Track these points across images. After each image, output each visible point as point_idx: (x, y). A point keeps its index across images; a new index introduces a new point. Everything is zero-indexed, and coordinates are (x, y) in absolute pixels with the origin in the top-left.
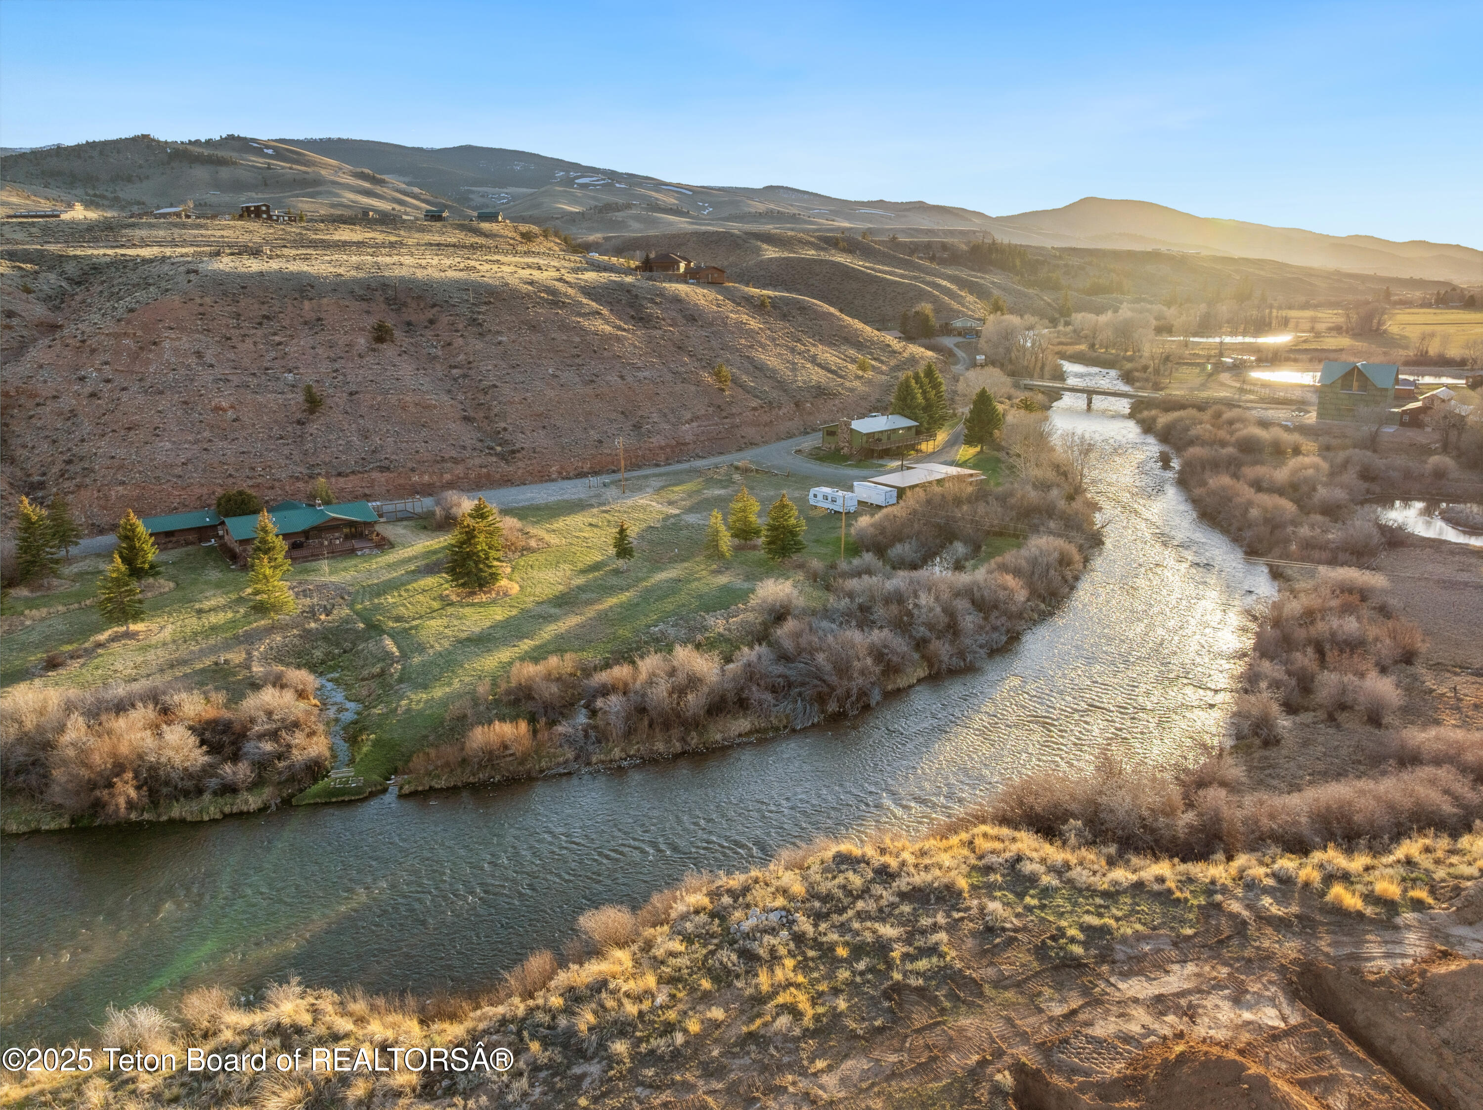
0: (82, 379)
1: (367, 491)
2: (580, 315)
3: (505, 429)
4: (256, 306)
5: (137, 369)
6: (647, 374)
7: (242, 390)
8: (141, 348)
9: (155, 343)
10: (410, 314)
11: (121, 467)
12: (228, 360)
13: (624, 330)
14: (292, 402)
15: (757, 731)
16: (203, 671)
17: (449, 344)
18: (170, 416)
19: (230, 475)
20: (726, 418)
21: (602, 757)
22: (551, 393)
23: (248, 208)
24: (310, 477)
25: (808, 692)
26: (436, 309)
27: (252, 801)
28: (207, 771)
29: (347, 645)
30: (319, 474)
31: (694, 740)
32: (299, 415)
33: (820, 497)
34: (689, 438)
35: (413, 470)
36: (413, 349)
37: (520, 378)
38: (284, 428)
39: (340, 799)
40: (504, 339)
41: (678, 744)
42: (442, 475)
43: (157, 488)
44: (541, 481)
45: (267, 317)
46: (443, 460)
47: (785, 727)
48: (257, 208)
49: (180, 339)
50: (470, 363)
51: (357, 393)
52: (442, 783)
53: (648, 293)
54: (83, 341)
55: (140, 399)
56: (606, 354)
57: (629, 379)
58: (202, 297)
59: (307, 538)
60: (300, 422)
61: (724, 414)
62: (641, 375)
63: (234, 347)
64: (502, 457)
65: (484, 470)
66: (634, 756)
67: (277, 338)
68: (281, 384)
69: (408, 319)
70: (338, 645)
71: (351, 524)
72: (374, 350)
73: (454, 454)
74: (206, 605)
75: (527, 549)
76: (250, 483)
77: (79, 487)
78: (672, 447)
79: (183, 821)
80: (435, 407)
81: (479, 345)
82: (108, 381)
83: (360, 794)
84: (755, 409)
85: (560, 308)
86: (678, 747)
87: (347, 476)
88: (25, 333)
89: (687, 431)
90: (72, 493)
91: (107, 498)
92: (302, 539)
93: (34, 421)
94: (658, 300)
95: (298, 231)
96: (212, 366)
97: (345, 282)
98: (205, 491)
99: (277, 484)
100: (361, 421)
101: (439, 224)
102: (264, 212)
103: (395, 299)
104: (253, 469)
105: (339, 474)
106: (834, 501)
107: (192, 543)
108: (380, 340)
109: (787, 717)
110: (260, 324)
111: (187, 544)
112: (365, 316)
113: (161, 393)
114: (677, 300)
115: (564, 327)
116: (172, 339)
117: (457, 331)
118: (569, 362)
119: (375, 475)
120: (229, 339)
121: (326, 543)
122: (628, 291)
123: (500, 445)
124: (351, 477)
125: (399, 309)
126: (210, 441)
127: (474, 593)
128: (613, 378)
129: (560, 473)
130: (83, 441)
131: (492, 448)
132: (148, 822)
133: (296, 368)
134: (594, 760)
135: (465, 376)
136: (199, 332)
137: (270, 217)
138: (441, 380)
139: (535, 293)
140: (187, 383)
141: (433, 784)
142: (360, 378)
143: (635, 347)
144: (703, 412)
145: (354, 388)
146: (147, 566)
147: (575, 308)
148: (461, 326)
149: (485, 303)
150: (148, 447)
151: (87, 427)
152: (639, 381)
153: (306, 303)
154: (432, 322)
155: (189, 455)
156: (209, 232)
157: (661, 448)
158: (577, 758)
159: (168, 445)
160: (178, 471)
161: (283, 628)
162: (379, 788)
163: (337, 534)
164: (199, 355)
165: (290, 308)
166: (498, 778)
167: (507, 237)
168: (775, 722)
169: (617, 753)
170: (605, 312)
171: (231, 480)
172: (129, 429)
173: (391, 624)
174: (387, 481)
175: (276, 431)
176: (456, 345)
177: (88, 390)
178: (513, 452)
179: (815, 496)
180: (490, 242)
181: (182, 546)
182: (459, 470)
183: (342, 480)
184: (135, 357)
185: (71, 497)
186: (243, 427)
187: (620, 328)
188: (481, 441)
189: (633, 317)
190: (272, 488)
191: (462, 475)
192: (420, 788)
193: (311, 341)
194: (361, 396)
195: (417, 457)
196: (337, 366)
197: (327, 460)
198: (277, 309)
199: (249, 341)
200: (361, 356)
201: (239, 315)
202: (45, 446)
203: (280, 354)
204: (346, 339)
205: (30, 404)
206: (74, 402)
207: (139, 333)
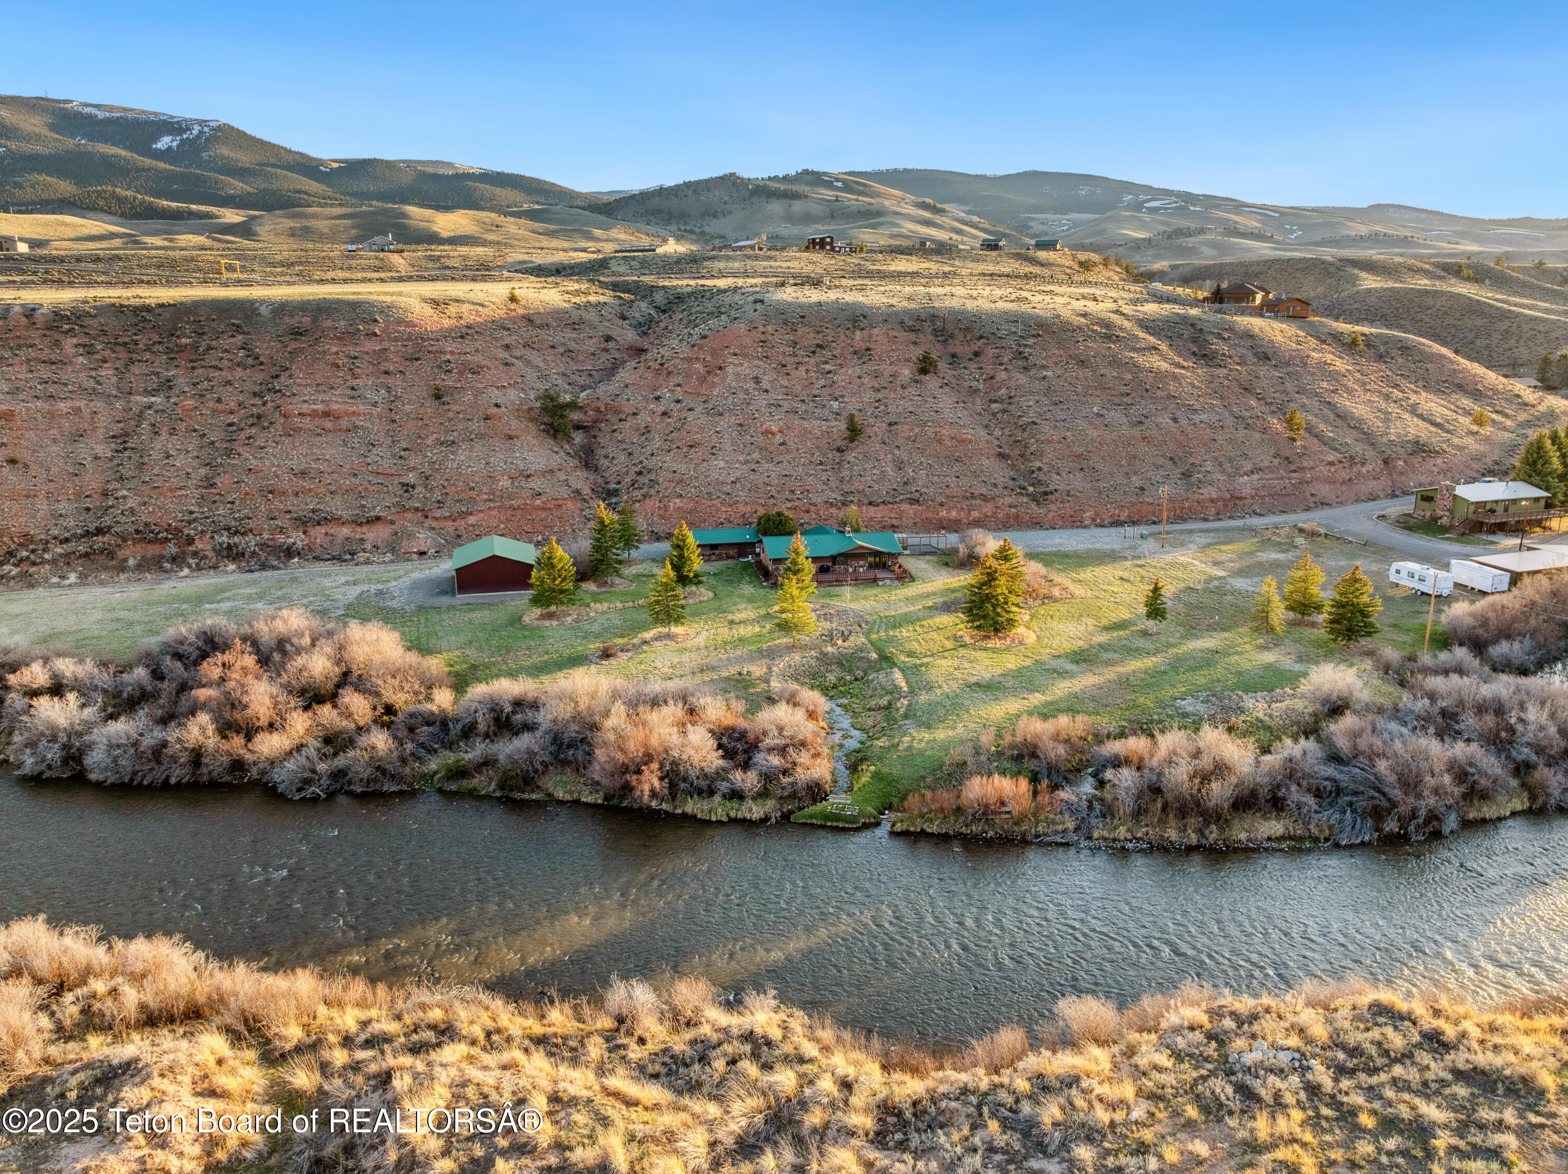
0: (658, 398)
1: (895, 522)
2: (1134, 350)
3: (1040, 469)
4: (812, 335)
5: (703, 391)
6: (1204, 417)
7: (791, 416)
8: (708, 372)
9: (720, 368)
10: (956, 347)
11: (681, 481)
12: (782, 386)
13: (1183, 367)
14: (835, 430)
15: (1291, 838)
16: (728, 679)
17: (992, 378)
18: (726, 436)
19: (772, 496)
20: (1295, 471)
21: (1105, 834)
22: (1093, 433)
23: (814, 240)
24: (843, 504)
25: (1362, 804)
26: (982, 341)
27: (754, 810)
28: (721, 774)
29: (859, 673)
30: (852, 502)
31: (1213, 833)
32: (839, 443)
33: (1404, 574)
34: (1247, 491)
35: (941, 504)
36: (954, 381)
37: (1062, 415)
38: (824, 455)
39: (835, 824)
40: (1049, 374)
41: (1193, 836)
42: (969, 511)
43: (709, 503)
44: (1072, 527)
45: (819, 346)
46: (973, 497)
47: (1327, 839)
48: (822, 239)
49: (742, 365)
50: (1011, 398)
51: (896, 423)
52: (933, 828)
53: (1214, 327)
54: (662, 365)
55: (703, 419)
56: (1159, 393)
57: (1184, 422)
58: (764, 326)
59: (834, 564)
60: (839, 450)
61: (1293, 467)
62: (1196, 418)
63: (788, 374)
64: (1034, 498)
65: (1014, 510)
66: (1142, 839)
67: (827, 367)
68: (826, 412)
69: (953, 351)
70: (850, 671)
71: (877, 554)
72: (917, 381)
73: (984, 491)
74: (738, 617)
75: (1049, 598)
76: (789, 505)
77: (644, 496)
78: (1225, 500)
79: (694, 817)
80: (970, 441)
81: (1023, 379)
82: (678, 401)
83: (854, 823)
84: (1331, 464)
85: (1113, 342)
86: (1194, 839)
87: (878, 505)
88: (617, 355)
89: (1246, 484)
90: (639, 501)
91: (666, 508)
92: (830, 564)
93: (616, 434)
94: (1226, 335)
95: (857, 262)
96: (767, 391)
97: (896, 313)
98: (748, 509)
99: (813, 508)
100: (897, 452)
101: (994, 253)
102: (828, 244)
103: (943, 330)
104: (793, 492)
105: (871, 503)
106: (1421, 580)
107: (732, 558)
108: (924, 371)
109: (1331, 828)
110: (814, 352)
111: (728, 557)
112: (912, 347)
113: (721, 414)
114: (1248, 335)
115: (1115, 362)
116: (735, 365)
117: (1001, 364)
118: (1117, 400)
119: (905, 507)
120: (785, 366)
121: (851, 570)
122: (1192, 325)
123: (1033, 485)
124: (882, 507)
125: (945, 341)
126: (758, 462)
127: (989, 637)
128: (1165, 420)
129: (1094, 520)
130: (652, 455)
131: (1024, 488)
132: (666, 812)
133: (842, 396)
134: (1096, 835)
135: (1005, 411)
136: (758, 359)
137: (833, 249)
138: (979, 414)
139: (1087, 326)
140: (744, 406)
141: (925, 827)
142: (900, 409)
143: (1194, 386)
144: (1266, 463)
145: (893, 419)
146: (691, 575)
147: (1130, 342)
148: (1005, 360)
149: (1033, 336)
150: (705, 464)
151: (657, 443)
152: (1194, 424)
153: (858, 332)
154: (977, 354)
155: (738, 474)
156: (777, 264)
157: (1212, 501)
158: (1077, 829)
159: (722, 464)
160: (727, 488)
161: (804, 648)
162: (872, 820)
163: (862, 563)
164: (757, 380)
165: (842, 337)
166: (991, 834)
167: (1063, 266)
168: (1315, 831)
169: (1122, 832)
170: (1164, 347)
171: (772, 501)
172: (691, 446)
173: (903, 658)
174: (915, 514)
175: (817, 457)
176: (998, 379)
177: (662, 409)
178: (1046, 493)
179: (1398, 572)
180: (1046, 272)
181: (723, 559)
182: (988, 508)
183: (872, 509)
184: (702, 380)
185: (637, 505)
186: (788, 451)
187: (1178, 365)
188: (1014, 479)
189: (1194, 354)
190: (808, 511)
191: (989, 514)
192: (912, 829)
193: (858, 371)
194: (899, 427)
195: (947, 492)
196: (880, 396)
197: (861, 488)
198: (830, 339)
199: (802, 368)
200: (903, 387)
201: (796, 343)
202: (623, 458)
203: (829, 382)
204: (891, 369)
205: (614, 419)
206: (649, 419)
207: (708, 358)
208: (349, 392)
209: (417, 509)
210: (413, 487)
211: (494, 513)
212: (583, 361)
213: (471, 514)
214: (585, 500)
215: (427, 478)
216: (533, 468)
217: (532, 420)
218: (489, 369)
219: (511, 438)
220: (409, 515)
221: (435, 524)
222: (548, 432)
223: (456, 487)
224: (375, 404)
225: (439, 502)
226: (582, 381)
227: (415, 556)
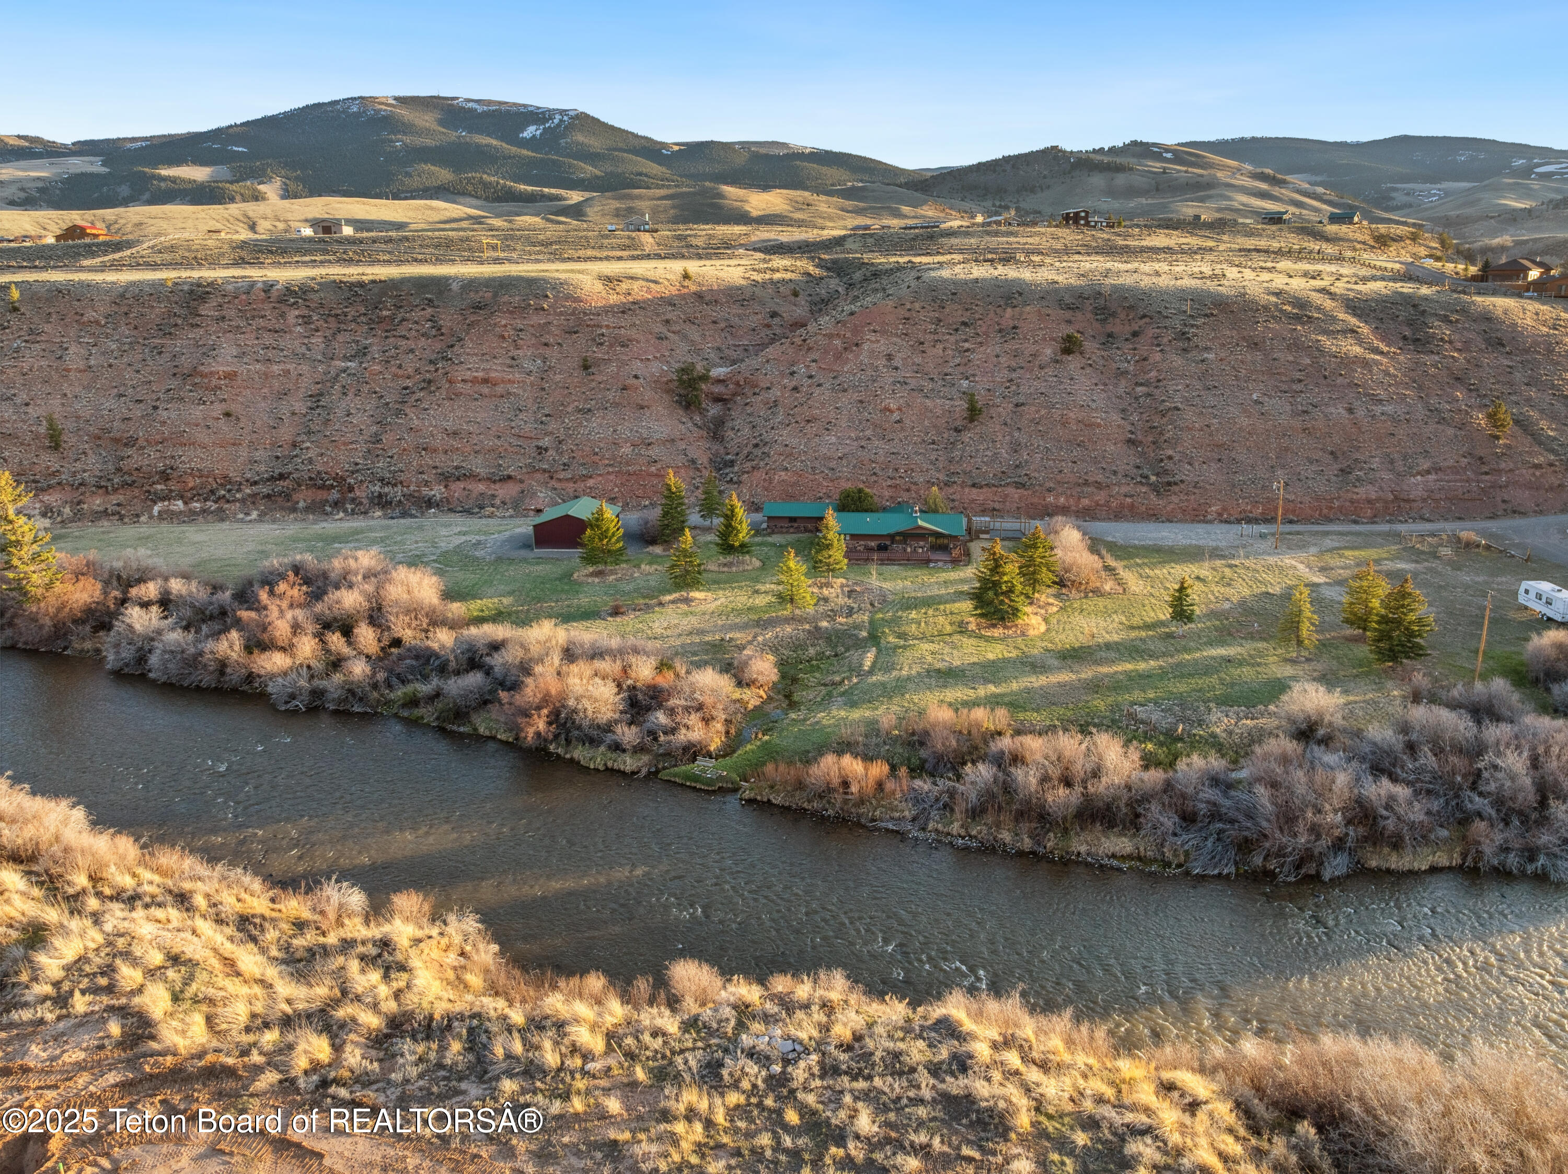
0: (793, 374)
1: (997, 506)
2: (1326, 332)
3: (1170, 458)
4: (960, 312)
5: (835, 368)
6: (1389, 409)
7: (915, 394)
8: (845, 349)
9: (857, 345)
10: (1118, 327)
11: (791, 454)
12: (914, 364)
13: (1382, 353)
14: (957, 409)
17: (1145, 359)
18: (845, 412)
19: (875, 474)
20: (1486, 473)
22: (1244, 421)
23: (1068, 214)
24: (946, 484)
26: (1144, 320)
30: (956, 482)
31: (1051, 841)
32: (959, 423)
33: (1532, 595)
34: (1415, 494)
35: (1049, 490)
36: (1102, 362)
37: (1212, 401)
38: (940, 434)
39: (693, 784)
40: (1211, 356)
41: (1027, 840)
42: (1079, 499)
44: (1193, 521)
45: (965, 324)
46: (1086, 483)
47: (1179, 866)
48: (1077, 214)
49: (878, 341)
50: (1159, 381)
51: (1023, 404)
53: (1442, 308)
54: (804, 340)
55: (828, 395)
56: (1340, 380)
57: (1361, 413)
58: (912, 303)
59: (893, 542)
60: (957, 430)
61: (1485, 469)
62: (1378, 409)
63: (924, 352)
64: (1155, 488)
65: (1129, 500)
67: (967, 345)
68: (954, 390)
69: (1109, 331)
71: (938, 535)
72: (1057, 361)
73: (1100, 478)
75: (1097, 592)
76: (889, 482)
77: (753, 468)
78: (1386, 502)
80: (1099, 425)
81: (1178, 361)
82: (811, 377)
84: (1538, 467)
85: (1303, 324)
87: (981, 487)
88: (778, 331)
89: (1416, 485)
90: (748, 472)
92: (888, 543)
93: (747, 408)
94: (1454, 317)
96: (896, 368)
97: (1056, 291)
98: (849, 485)
99: (913, 487)
100: (1016, 434)
102: (1082, 218)
103: (1104, 309)
104: (897, 470)
105: (974, 485)
106: (1549, 603)
107: (810, 531)
108: (1067, 351)
109: (1187, 854)
110: (957, 330)
111: (806, 530)
112: (1063, 326)
113: (845, 391)
114: (1487, 317)
115: (1295, 345)
116: (872, 342)
117: (1158, 345)
118: (1284, 387)
119: (1010, 490)
120: (922, 343)
121: (909, 550)
122: (1414, 306)
123: (1157, 475)
124: (985, 490)
125: (1105, 320)
126: (869, 439)
127: (994, 626)
128: (1338, 411)
129: (1220, 515)
130: (773, 428)
131: (1147, 477)
132: (558, 755)
133: (974, 375)
134: (931, 826)
135: (1149, 395)
136: (897, 335)
137: (1087, 224)
138: (1120, 397)
139: (1276, 305)
140: (869, 383)
142: (1032, 390)
143: (1387, 373)
144: (1451, 462)
145: (1022, 399)
147: (1327, 325)
148: (1165, 340)
149: (1206, 315)
150: (817, 439)
151: (780, 417)
152: (1373, 416)
153: (1009, 310)
154: (1135, 334)
155: (847, 450)
157: (1369, 501)
158: (914, 820)
159: (834, 439)
160: (833, 464)
161: (801, 620)
163: (922, 543)
164: (890, 357)
165: (992, 315)
168: (1168, 854)
169: (955, 828)
170: (1365, 329)
171: (874, 478)
172: (808, 421)
174: (1020, 498)
175: (931, 436)
176: (1151, 361)
177: (794, 383)
178: (1169, 484)
179: (1527, 592)
180: (1329, 249)
182: (1101, 497)
183: (975, 490)
184: (838, 356)
186: (902, 429)
187: (1377, 351)
188: (1138, 467)
189: (1405, 338)
190: (908, 490)
191: (1101, 502)
193: (998, 349)
194: (1025, 408)
195: (1059, 477)
196: (1014, 375)
197: (968, 469)
198: (977, 316)
199: (940, 346)
200: (1041, 367)
201: (940, 321)
202: (746, 431)
203: (965, 360)
204: (1033, 348)
205: (750, 394)
206: (779, 394)
207: (848, 335)
208: (509, 361)
209: (545, 471)
210: (546, 450)
211: (612, 477)
212: (742, 336)
213: (591, 477)
214: (698, 469)
215: (560, 442)
216: (657, 436)
217: (668, 391)
218: (638, 342)
219: (642, 408)
220: (538, 476)
221: (558, 485)
222: (681, 403)
223: (583, 451)
224: (529, 373)
225: (565, 464)
226: (734, 355)
227: (532, 513)
